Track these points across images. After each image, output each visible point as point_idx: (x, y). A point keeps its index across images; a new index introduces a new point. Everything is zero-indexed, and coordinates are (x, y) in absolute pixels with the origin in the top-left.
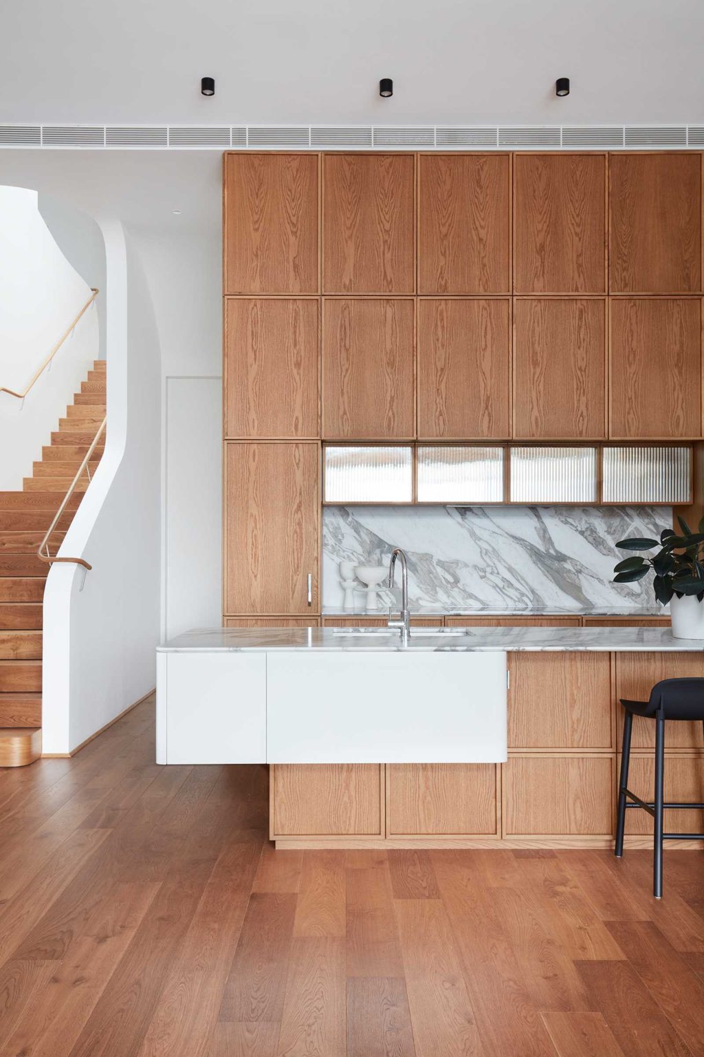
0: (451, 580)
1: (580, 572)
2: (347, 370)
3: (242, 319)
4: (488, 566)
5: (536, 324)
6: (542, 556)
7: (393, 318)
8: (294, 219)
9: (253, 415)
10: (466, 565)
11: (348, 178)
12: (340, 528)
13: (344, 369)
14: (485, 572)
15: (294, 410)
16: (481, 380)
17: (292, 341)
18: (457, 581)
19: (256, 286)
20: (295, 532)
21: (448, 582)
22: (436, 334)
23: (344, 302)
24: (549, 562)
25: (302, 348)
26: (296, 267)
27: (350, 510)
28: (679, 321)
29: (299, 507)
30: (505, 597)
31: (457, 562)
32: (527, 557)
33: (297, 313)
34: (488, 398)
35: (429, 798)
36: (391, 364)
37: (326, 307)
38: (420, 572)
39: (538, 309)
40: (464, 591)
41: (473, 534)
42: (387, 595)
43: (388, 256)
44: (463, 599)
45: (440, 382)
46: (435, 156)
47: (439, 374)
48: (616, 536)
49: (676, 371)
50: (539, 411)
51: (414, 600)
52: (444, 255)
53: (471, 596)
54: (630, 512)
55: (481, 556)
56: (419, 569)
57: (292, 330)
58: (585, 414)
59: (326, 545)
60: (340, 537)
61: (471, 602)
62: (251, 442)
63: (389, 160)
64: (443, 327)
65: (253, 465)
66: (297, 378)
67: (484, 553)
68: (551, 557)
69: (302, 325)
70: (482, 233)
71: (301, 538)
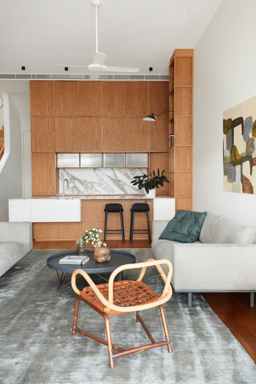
0: (92, 187)
1: (124, 184)
2: (62, 135)
3: (35, 122)
4: (101, 183)
5: (108, 124)
6: (114, 180)
7: (73, 122)
8: (48, 97)
9: (38, 146)
10: (95, 183)
11: (61, 87)
12: (63, 174)
13: (61, 135)
14: (100, 185)
15: (49, 145)
16: (95, 137)
17: (48, 128)
18: (93, 187)
19: (39, 114)
20: (49, 175)
21: (91, 187)
22: (83, 126)
23: (60, 118)
24: (116, 182)
25: (50, 130)
26: (48, 109)
27: (66, 169)
28: (143, 123)
29: (50, 169)
30: (105, 191)
31: (93, 182)
32: (111, 181)
33: (49, 121)
34: (96, 142)
35: (67, 230)
36: (73, 133)
37: (57, 119)
38: (84, 185)
39: (108, 120)
40: (95, 189)
41: (97, 175)
42: (76, 190)
43: (71, 107)
44: (95, 191)
45: (85, 138)
46: (83, 82)
47: (84, 136)
48: (133, 175)
49: (142, 135)
50: (109, 145)
51: (82, 191)
52: (85, 106)
53: (97, 191)
54: (136, 169)
55: (99, 181)
56: (83, 184)
57: (48, 125)
58: (120, 146)
59: (60, 178)
60: (63, 176)
61: (97, 192)
62: (38, 153)
63: (71, 83)
64: (85, 124)
65: (39, 159)
66: (49, 137)
67: (100, 180)
68: (117, 181)
69: (50, 124)
70: (95, 101)
71: (51, 176)
